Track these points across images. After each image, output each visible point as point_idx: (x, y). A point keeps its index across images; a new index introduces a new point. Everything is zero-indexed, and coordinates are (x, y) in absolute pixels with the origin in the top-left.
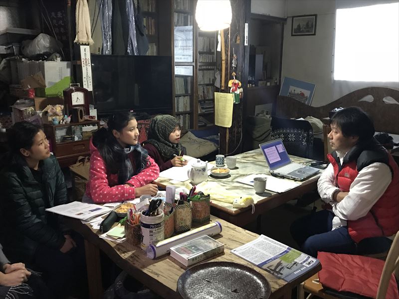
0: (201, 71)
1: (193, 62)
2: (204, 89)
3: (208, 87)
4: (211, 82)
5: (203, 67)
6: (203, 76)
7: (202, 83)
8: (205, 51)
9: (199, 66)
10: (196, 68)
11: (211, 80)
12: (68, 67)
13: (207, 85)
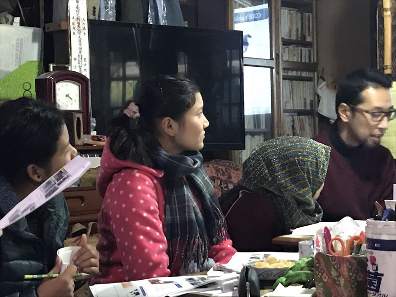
0: (287, 81)
1: (272, 59)
2: (293, 121)
3: (302, 117)
4: (308, 108)
5: (291, 74)
6: (292, 92)
7: (289, 107)
8: (294, 38)
9: (284, 69)
10: (278, 73)
11: (308, 102)
12: (34, 40)
13: (300, 113)
